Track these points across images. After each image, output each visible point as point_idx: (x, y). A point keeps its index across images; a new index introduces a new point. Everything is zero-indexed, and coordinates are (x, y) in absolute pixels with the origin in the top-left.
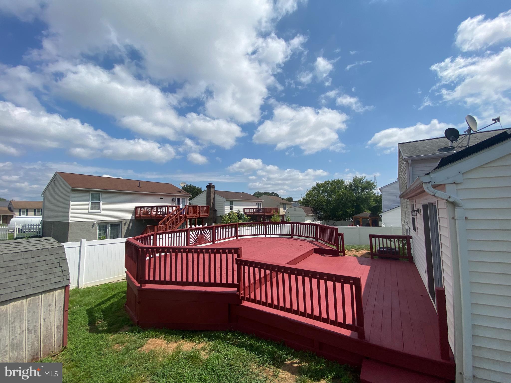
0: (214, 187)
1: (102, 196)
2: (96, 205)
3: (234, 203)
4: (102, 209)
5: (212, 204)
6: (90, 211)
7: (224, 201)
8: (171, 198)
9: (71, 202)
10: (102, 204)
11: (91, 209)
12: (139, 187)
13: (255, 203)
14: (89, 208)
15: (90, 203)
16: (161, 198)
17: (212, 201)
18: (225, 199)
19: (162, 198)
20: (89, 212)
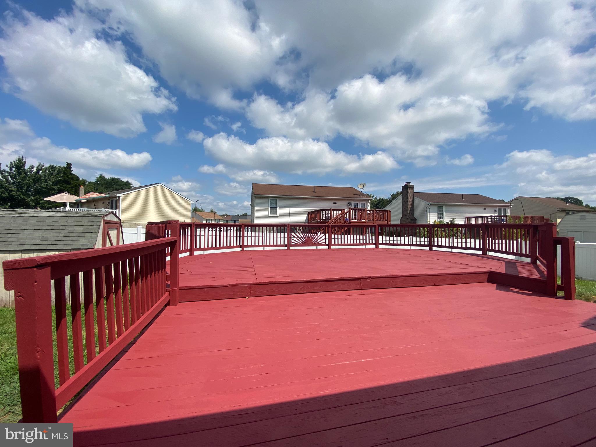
0: (413, 187)
1: (279, 202)
2: (274, 210)
3: (445, 209)
4: (279, 214)
5: (409, 210)
6: (270, 215)
7: (427, 206)
8: (347, 203)
9: (255, 207)
10: (279, 209)
11: (270, 214)
12: (314, 192)
13: (493, 209)
14: (268, 213)
15: (269, 208)
16: (334, 203)
17: (409, 207)
18: (428, 203)
19: (336, 203)
20: (269, 217)
